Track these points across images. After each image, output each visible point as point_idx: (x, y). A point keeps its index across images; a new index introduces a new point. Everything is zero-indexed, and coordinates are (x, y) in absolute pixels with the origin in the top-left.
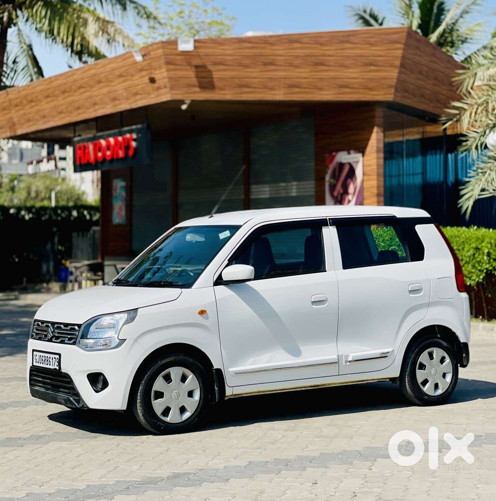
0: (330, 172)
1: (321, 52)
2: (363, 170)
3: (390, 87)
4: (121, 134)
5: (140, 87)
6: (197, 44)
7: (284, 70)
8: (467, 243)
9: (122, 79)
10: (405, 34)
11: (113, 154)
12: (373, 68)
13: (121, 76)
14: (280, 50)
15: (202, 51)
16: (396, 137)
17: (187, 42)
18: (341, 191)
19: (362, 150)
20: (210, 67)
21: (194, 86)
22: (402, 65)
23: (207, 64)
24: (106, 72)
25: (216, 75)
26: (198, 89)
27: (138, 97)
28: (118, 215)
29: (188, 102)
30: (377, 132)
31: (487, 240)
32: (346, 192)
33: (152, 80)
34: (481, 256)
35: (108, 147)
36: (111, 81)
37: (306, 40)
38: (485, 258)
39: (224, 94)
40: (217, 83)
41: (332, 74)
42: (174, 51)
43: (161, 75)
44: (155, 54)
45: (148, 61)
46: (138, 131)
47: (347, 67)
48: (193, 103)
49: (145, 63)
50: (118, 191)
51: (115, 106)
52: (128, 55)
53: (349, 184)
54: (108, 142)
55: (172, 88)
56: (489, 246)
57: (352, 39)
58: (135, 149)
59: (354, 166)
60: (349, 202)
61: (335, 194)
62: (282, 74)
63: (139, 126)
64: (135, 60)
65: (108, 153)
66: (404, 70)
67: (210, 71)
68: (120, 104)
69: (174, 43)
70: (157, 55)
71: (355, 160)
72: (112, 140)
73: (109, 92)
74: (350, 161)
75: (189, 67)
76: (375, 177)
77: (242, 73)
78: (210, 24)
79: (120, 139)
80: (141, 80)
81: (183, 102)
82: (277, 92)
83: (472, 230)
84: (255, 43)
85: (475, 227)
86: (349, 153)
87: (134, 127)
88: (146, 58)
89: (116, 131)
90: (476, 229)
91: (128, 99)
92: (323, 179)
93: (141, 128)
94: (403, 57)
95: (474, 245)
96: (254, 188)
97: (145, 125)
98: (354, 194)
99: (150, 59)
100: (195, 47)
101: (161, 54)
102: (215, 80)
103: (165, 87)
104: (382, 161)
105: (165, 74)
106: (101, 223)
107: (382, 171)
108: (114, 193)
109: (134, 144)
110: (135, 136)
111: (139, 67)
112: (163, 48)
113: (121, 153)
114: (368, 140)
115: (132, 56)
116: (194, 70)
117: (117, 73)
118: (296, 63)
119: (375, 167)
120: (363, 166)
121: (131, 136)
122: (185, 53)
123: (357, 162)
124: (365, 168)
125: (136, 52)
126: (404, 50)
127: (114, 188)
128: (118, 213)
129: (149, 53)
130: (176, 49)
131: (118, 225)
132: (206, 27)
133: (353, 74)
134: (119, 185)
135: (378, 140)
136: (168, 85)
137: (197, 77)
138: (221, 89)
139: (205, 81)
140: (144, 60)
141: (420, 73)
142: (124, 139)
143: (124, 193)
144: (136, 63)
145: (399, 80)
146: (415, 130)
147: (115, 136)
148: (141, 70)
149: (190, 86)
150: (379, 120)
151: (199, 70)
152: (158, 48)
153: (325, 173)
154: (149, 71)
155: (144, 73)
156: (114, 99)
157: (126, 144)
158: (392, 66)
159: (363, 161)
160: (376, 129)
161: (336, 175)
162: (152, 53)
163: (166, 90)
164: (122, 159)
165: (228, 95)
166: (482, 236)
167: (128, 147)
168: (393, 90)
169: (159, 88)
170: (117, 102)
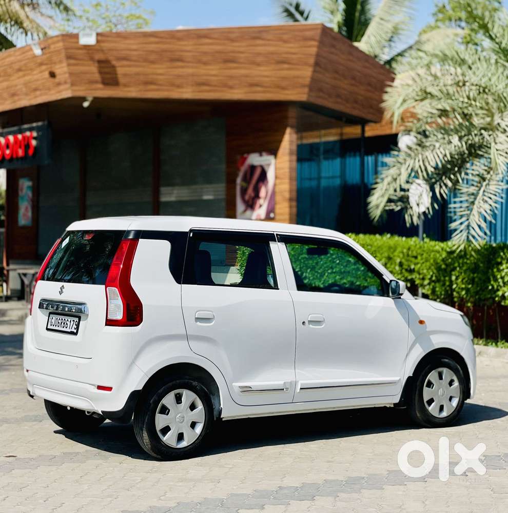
0: (241, 174)
1: (230, 48)
2: (276, 173)
3: (304, 86)
4: (21, 131)
5: (39, 82)
6: (100, 38)
7: (192, 67)
8: (379, 251)
9: (21, 74)
10: (319, 32)
11: (12, 152)
12: (286, 66)
13: (20, 70)
14: (188, 46)
15: (105, 45)
16: (312, 138)
17: (88, 35)
18: (253, 195)
19: (274, 152)
20: (114, 63)
21: (96, 82)
22: (317, 64)
23: (111, 58)
24: (5, 66)
25: (120, 71)
26: (100, 86)
27: (38, 93)
28: (25, 216)
29: (90, 99)
30: (290, 134)
31: (399, 249)
32: (257, 196)
33: (53, 75)
34: (393, 266)
35: (8, 145)
36: (10, 76)
37: (216, 36)
38: (397, 268)
39: (129, 91)
40: (122, 80)
41: (243, 72)
42: (75, 45)
43: (62, 70)
44: (54, 48)
45: (48, 55)
46: (38, 129)
47: (258, 65)
48: (96, 100)
49: (45, 57)
50: (25, 191)
51: (14, 102)
52: (27, 48)
53: (261, 187)
54: (7, 140)
55: (73, 84)
56: (401, 255)
57: (264, 35)
58: (36, 148)
59: (266, 168)
60: (261, 206)
61: (247, 197)
62: (190, 71)
63: (40, 124)
64: (34, 54)
65: (8, 152)
66: (318, 69)
67: (114, 67)
68: (19, 100)
69: (76, 36)
70: (57, 49)
71: (267, 162)
72: (11, 138)
73: (8, 88)
74: (263, 163)
75: (90, 62)
76: (287, 181)
77: (149, 69)
78: (127, 17)
79: (20, 137)
80: (40, 75)
81: (84, 99)
82: (184, 90)
83: (385, 238)
84: (161, 38)
85: (389, 235)
86: (261, 155)
87: (34, 125)
88: (46, 51)
89: (15, 128)
90: (390, 238)
91: (27, 94)
92: (234, 182)
93: (42, 126)
94: (318, 55)
95: (386, 254)
96: (163, 190)
97: (46, 123)
98: (266, 198)
99: (49, 53)
100: (98, 41)
101: (62, 48)
102: (119, 76)
103: (66, 83)
104: (295, 164)
105: (66, 69)
106: (6, 224)
107: (294, 174)
108: (20, 193)
109: (34, 143)
110: (35, 134)
111: (39, 61)
112: (63, 41)
113: (20, 152)
114: (280, 141)
115: (31, 49)
116: (96, 65)
117: (16, 66)
118: (205, 59)
119: (287, 170)
120: (276, 169)
121: (31, 134)
122: (86, 47)
123: (269, 165)
124: (277, 172)
125: (34, 44)
126: (319, 47)
127: (20, 188)
128: (24, 215)
129: (49, 47)
130: (78, 42)
131: (24, 227)
132: (124, 21)
133: (265, 73)
134: (25, 185)
135: (291, 142)
136: (69, 81)
137: (100, 73)
138: (125, 85)
139: (109, 77)
140: (43, 54)
141: (336, 72)
142: (24, 138)
143: (30, 194)
144: (35, 56)
145: (313, 80)
146: (333, 131)
147: (14, 133)
148: (41, 64)
149: (92, 82)
150: (292, 121)
151: (103, 65)
152: (58, 42)
153: (236, 175)
154: (49, 66)
155: (44, 67)
156: (13, 95)
157: (26, 143)
158: (306, 64)
159: (276, 164)
160: (288, 131)
161: (247, 178)
162: (52, 47)
163: (68, 86)
164: (22, 158)
165: (133, 92)
166: (394, 244)
167: (27, 146)
168: (306, 90)
169: (59, 84)
170: (16, 98)
